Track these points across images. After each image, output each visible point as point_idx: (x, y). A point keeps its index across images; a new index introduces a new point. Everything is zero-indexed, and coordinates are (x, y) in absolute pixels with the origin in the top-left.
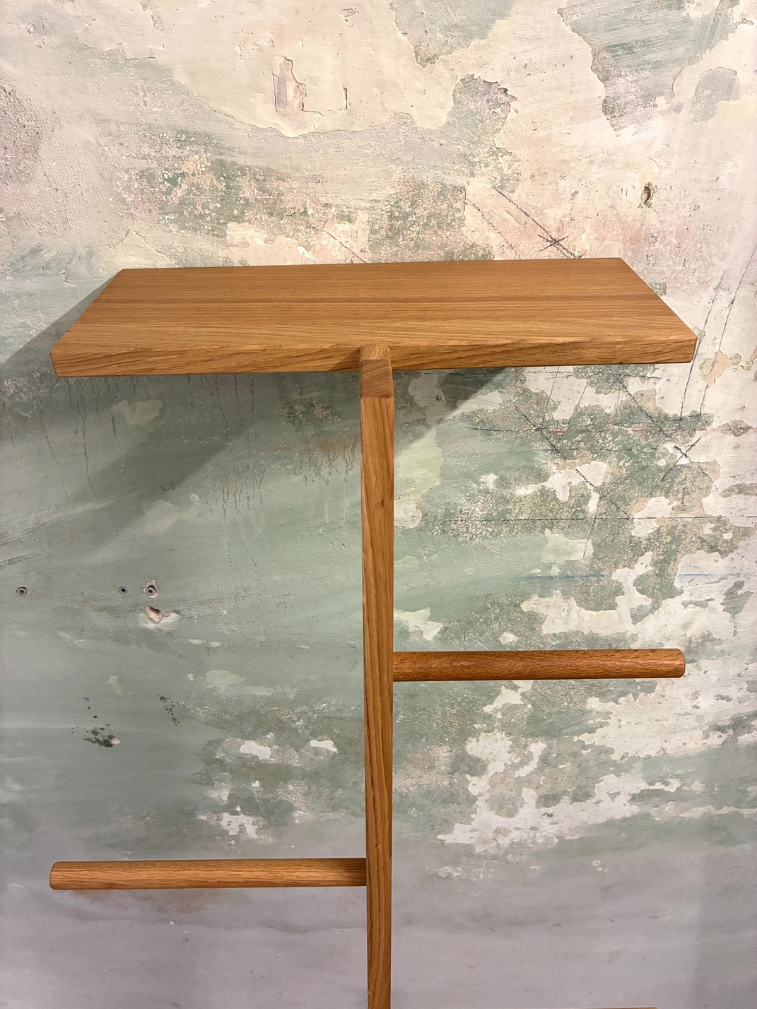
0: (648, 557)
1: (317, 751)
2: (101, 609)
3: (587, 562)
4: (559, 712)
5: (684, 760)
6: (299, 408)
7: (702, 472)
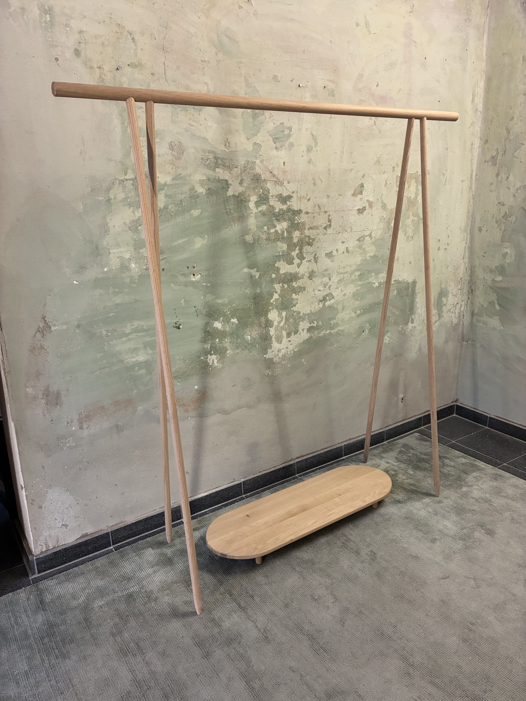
0: (297, 248)
1: (233, 323)
2: (183, 274)
3: (286, 250)
4: (287, 300)
5: (316, 313)
6: (228, 210)
7: (304, 224)
